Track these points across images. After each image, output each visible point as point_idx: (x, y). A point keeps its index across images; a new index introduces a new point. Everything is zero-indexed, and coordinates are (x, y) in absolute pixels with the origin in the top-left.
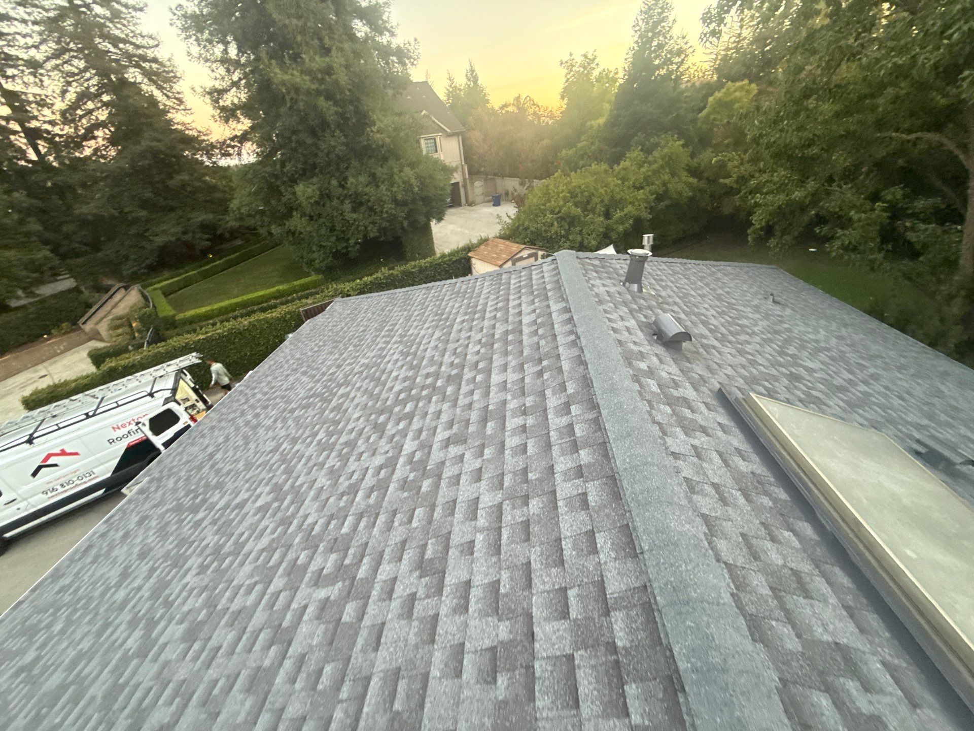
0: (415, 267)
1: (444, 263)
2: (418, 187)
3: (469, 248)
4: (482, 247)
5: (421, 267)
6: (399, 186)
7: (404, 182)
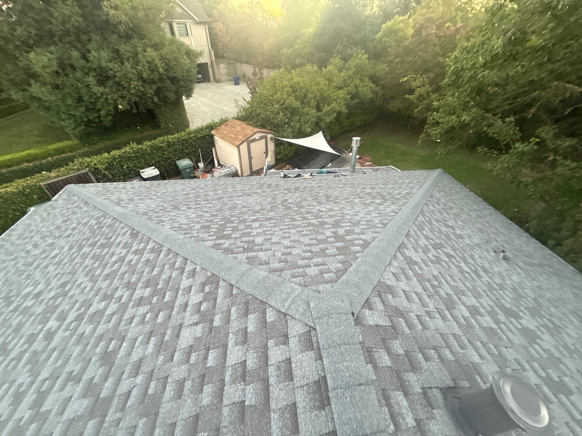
0: (163, 142)
1: (190, 138)
2: (163, 68)
3: (211, 127)
4: (223, 126)
5: (169, 142)
6: (144, 66)
7: (148, 62)
